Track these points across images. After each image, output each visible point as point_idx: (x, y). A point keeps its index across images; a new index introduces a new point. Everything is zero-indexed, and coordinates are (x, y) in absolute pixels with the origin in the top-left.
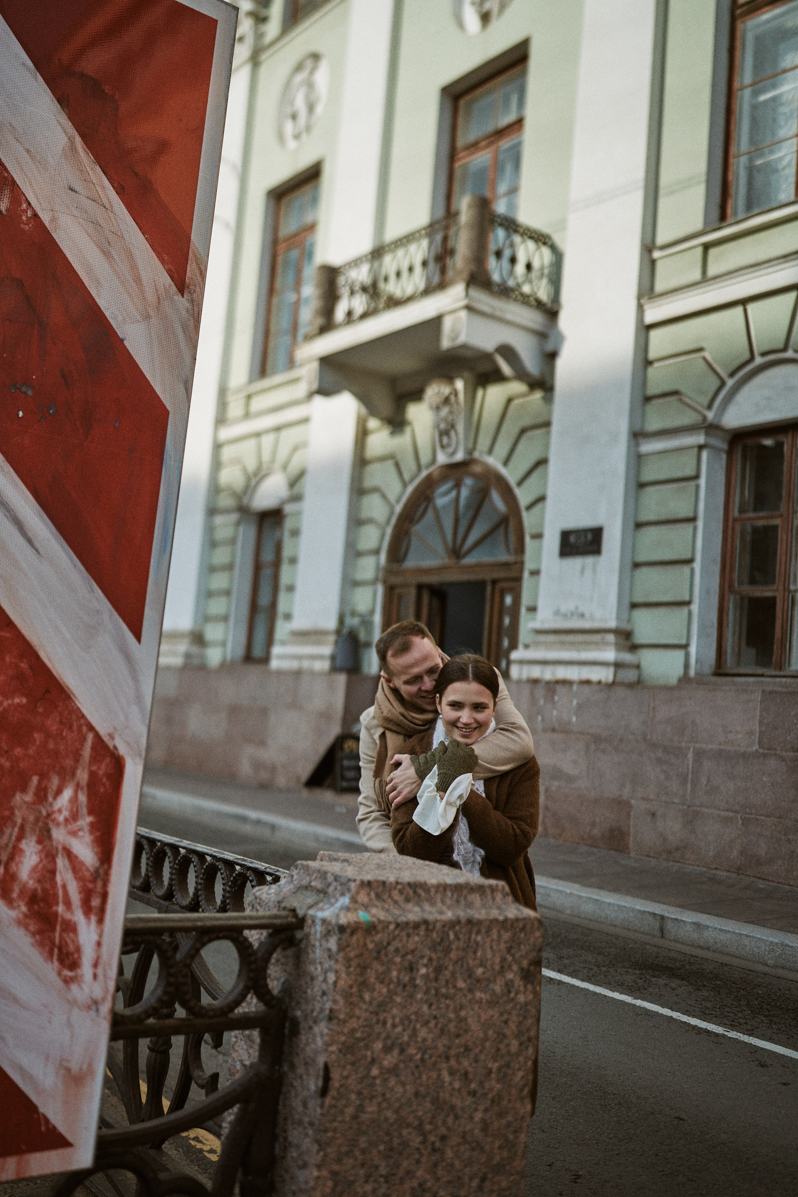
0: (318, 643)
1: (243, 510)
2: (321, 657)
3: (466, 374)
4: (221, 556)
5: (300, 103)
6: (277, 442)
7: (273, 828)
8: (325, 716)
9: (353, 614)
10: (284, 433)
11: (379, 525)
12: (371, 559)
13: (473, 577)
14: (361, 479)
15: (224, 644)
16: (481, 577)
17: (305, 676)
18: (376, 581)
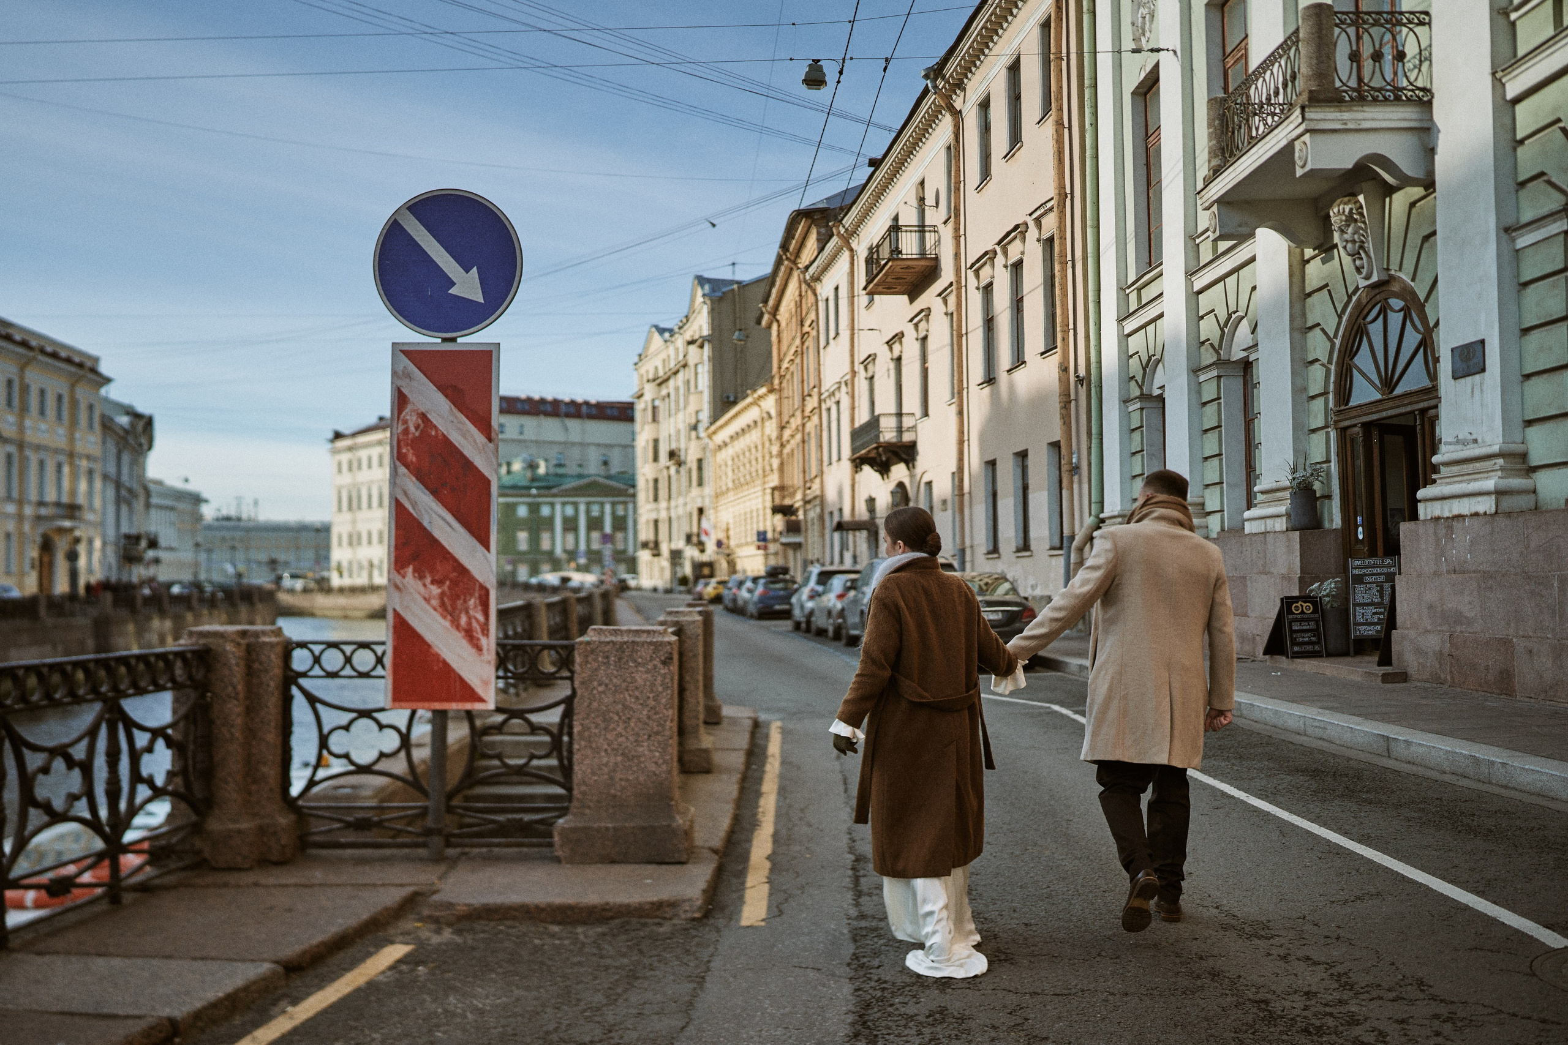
0: (1280, 501)
1: (1222, 363)
2: (1279, 516)
3: (1366, 186)
6: (1238, 284)
8: (1285, 579)
9: (1306, 465)
10: (1241, 273)
11: (1323, 365)
12: (1319, 403)
13: (1403, 410)
14: (1304, 315)
15: (1222, 511)
16: (1409, 409)
17: (1270, 538)
18: (1326, 427)
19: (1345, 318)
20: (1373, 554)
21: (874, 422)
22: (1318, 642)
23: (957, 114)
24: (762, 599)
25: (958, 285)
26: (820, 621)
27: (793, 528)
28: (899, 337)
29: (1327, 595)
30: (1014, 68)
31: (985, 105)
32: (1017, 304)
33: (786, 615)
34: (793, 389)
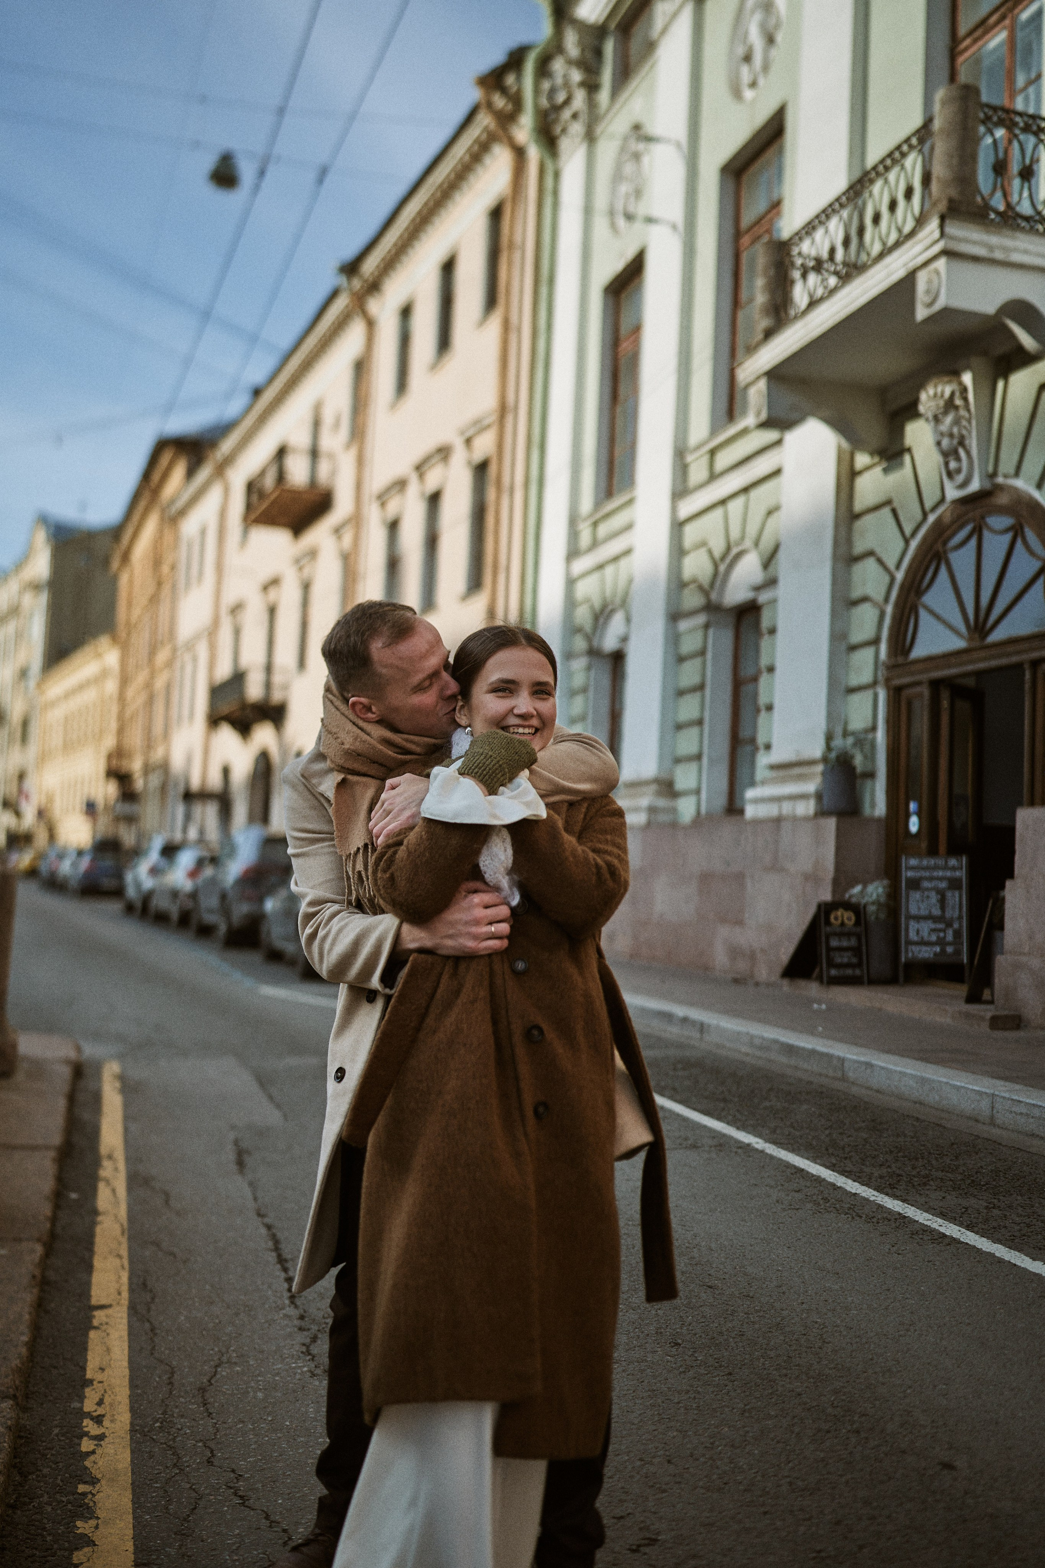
0: (801, 778)
1: (712, 608)
2: (803, 797)
3: (975, 361)
4: (689, 674)
5: (755, 37)
6: (746, 507)
7: (702, 1027)
8: (812, 878)
9: (845, 734)
10: (754, 494)
11: (875, 604)
12: (868, 654)
13: (1004, 661)
14: (849, 541)
15: (698, 792)
16: (1015, 659)
17: (786, 826)
18: (875, 683)
19: (914, 544)
20: (933, 851)
21: (238, 678)
22: (859, 965)
23: (371, 324)
24: (88, 874)
25: (356, 520)
26: (161, 903)
27: (128, 794)
28: (275, 582)
29: (873, 903)
30: (448, 268)
31: (406, 312)
32: (432, 542)
33: (118, 892)
34: (141, 641)
